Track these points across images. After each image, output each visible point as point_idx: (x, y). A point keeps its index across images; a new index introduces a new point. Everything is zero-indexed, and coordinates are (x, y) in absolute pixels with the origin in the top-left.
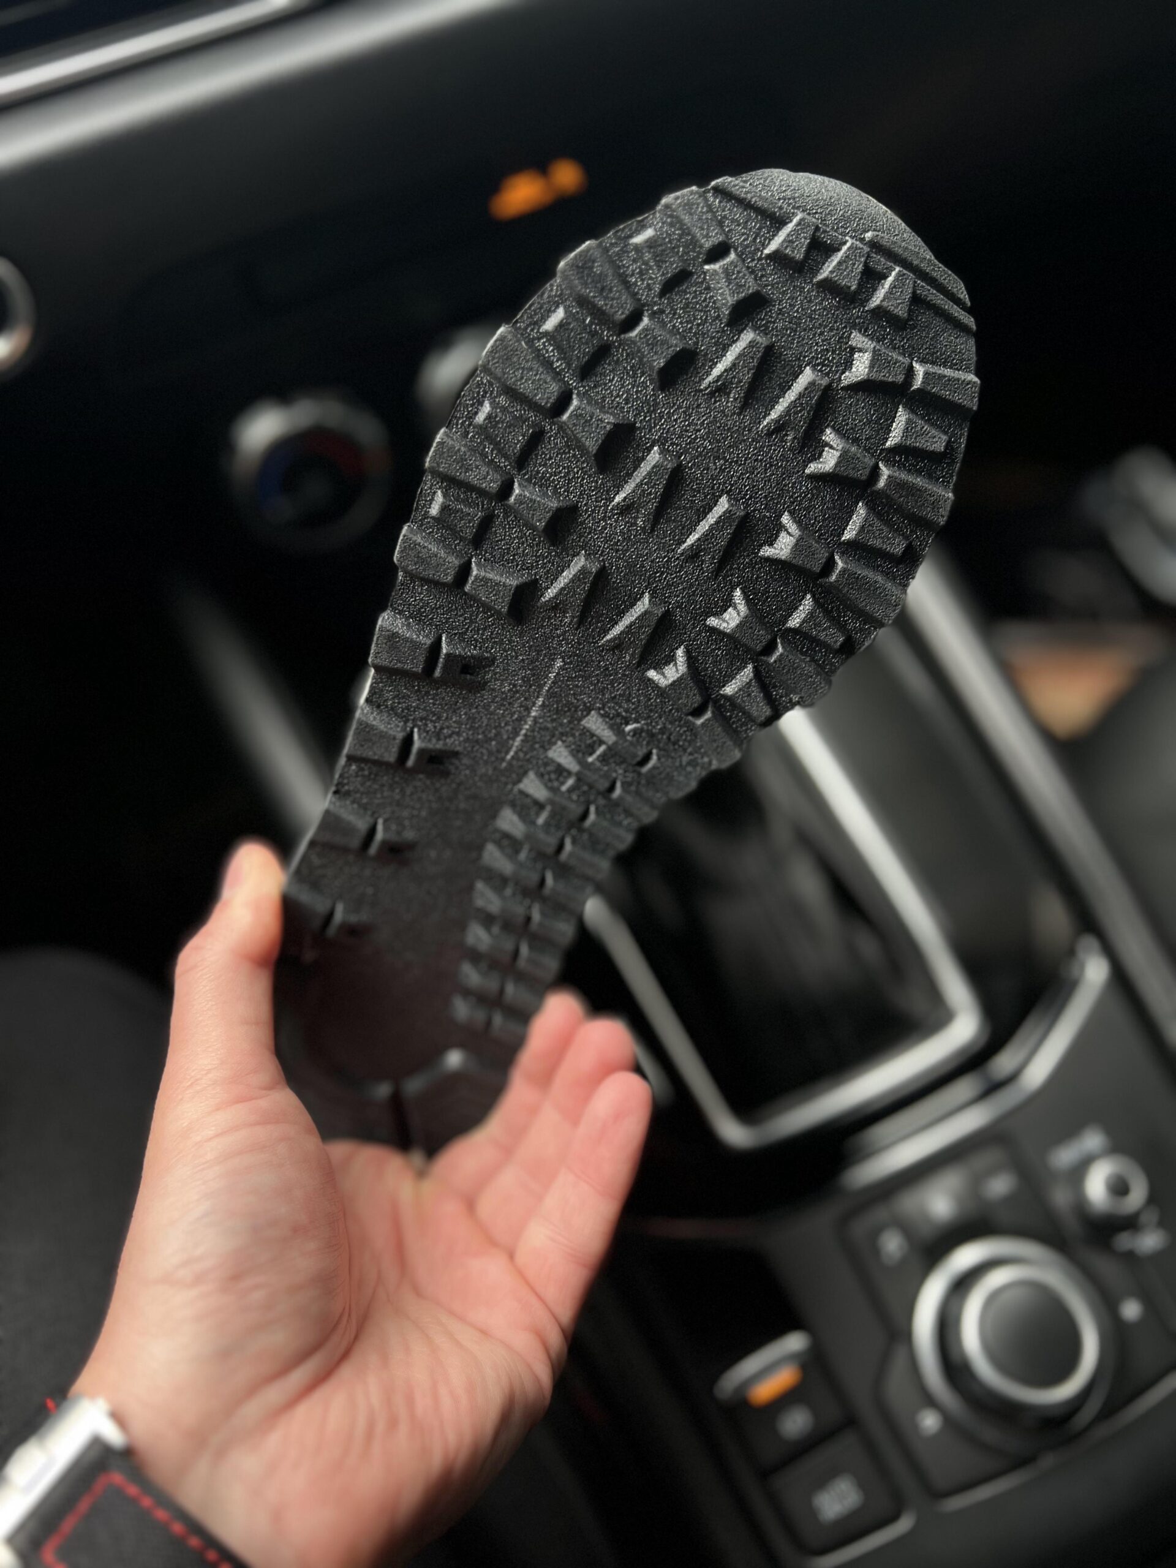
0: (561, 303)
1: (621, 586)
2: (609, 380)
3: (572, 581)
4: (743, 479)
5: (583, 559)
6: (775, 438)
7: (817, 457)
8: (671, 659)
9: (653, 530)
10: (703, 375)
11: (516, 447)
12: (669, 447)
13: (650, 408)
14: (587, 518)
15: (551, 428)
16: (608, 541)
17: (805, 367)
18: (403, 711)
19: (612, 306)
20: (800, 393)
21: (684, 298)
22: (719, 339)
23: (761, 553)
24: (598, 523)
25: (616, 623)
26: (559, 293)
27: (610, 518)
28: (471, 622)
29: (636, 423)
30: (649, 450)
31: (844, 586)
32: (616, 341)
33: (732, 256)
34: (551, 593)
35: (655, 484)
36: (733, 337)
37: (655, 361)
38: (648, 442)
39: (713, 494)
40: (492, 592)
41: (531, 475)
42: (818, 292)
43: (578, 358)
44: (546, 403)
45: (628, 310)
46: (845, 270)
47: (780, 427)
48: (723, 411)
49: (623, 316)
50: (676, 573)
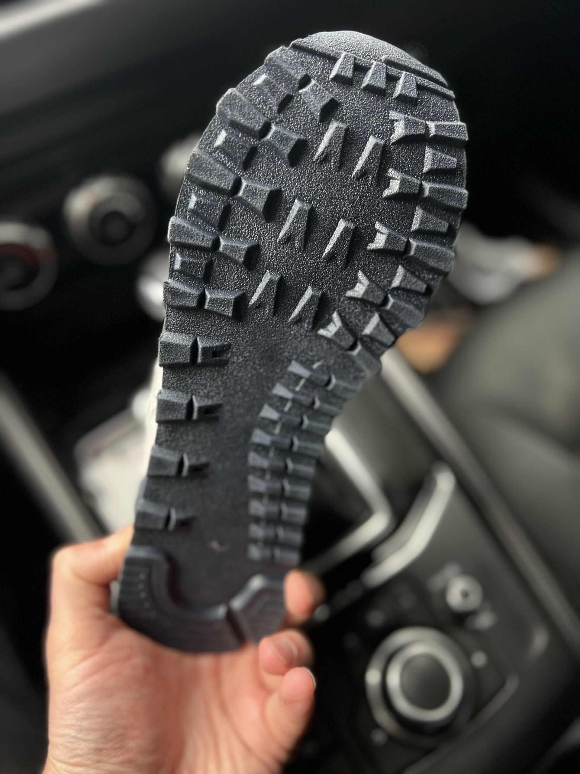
0: (223, 128)
1: (294, 285)
2: (261, 167)
3: (265, 288)
4: (349, 207)
5: (269, 274)
6: (362, 181)
7: (387, 186)
8: (330, 321)
9: (305, 249)
10: (313, 153)
11: (216, 217)
12: (303, 198)
13: (287, 178)
14: (266, 250)
15: (233, 202)
16: (280, 261)
17: (369, 137)
18: (184, 388)
19: (251, 123)
20: (370, 152)
21: (292, 112)
22: (317, 131)
23: (368, 248)
24: (272, 252)
25: (295, 308)
26: (219, 123)
27: (279, 247)
28: (212, 326)
29: (281, 188)
30: (293, 202)
31: (420, 256)
32: (259, 144)
33: (313, 82)
34: (254, 299)
35: (301, 221)
36: (325, 128)
37: (284, 150)
38: (291, 199)
39: (334, 220)
40: (221, 305)
41: (228, 232)
42: (365, 94)
43: (240, 157)
44: (228, 187)
45: (262, 123)
46: (376, 78)
47: (364, 173)
48: (329, 171)
49: (260, 127)
50: (323, 270)
